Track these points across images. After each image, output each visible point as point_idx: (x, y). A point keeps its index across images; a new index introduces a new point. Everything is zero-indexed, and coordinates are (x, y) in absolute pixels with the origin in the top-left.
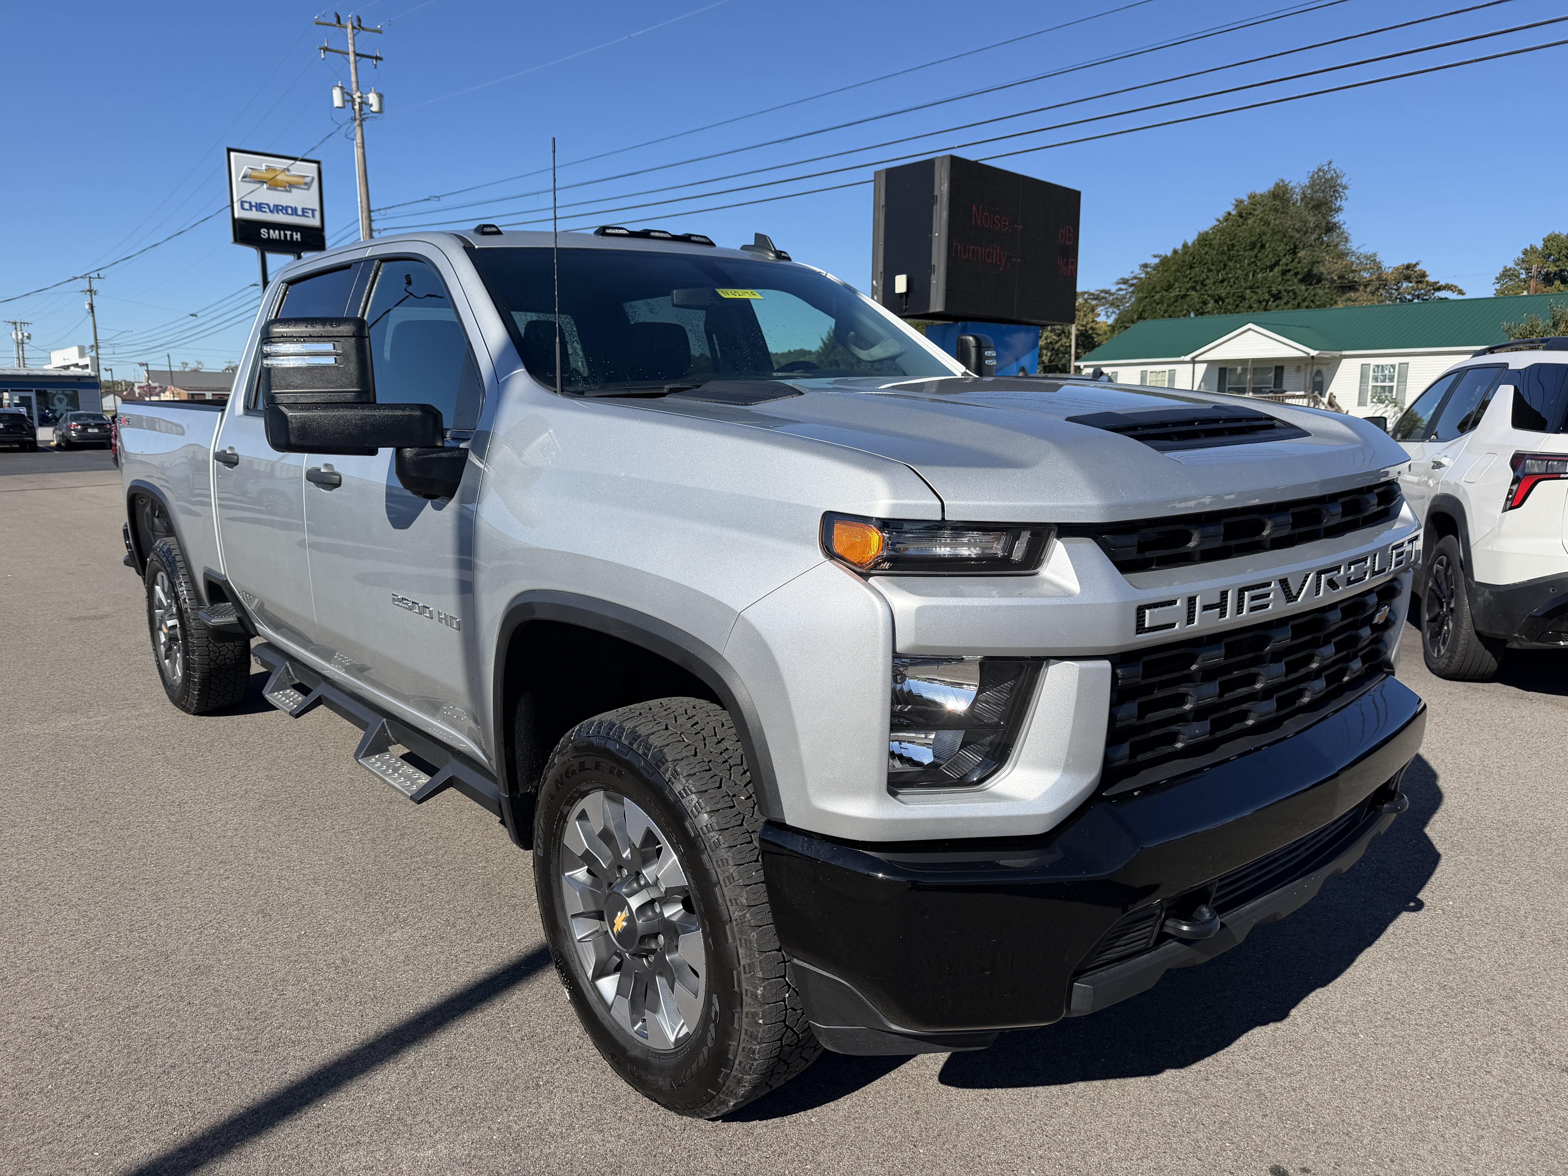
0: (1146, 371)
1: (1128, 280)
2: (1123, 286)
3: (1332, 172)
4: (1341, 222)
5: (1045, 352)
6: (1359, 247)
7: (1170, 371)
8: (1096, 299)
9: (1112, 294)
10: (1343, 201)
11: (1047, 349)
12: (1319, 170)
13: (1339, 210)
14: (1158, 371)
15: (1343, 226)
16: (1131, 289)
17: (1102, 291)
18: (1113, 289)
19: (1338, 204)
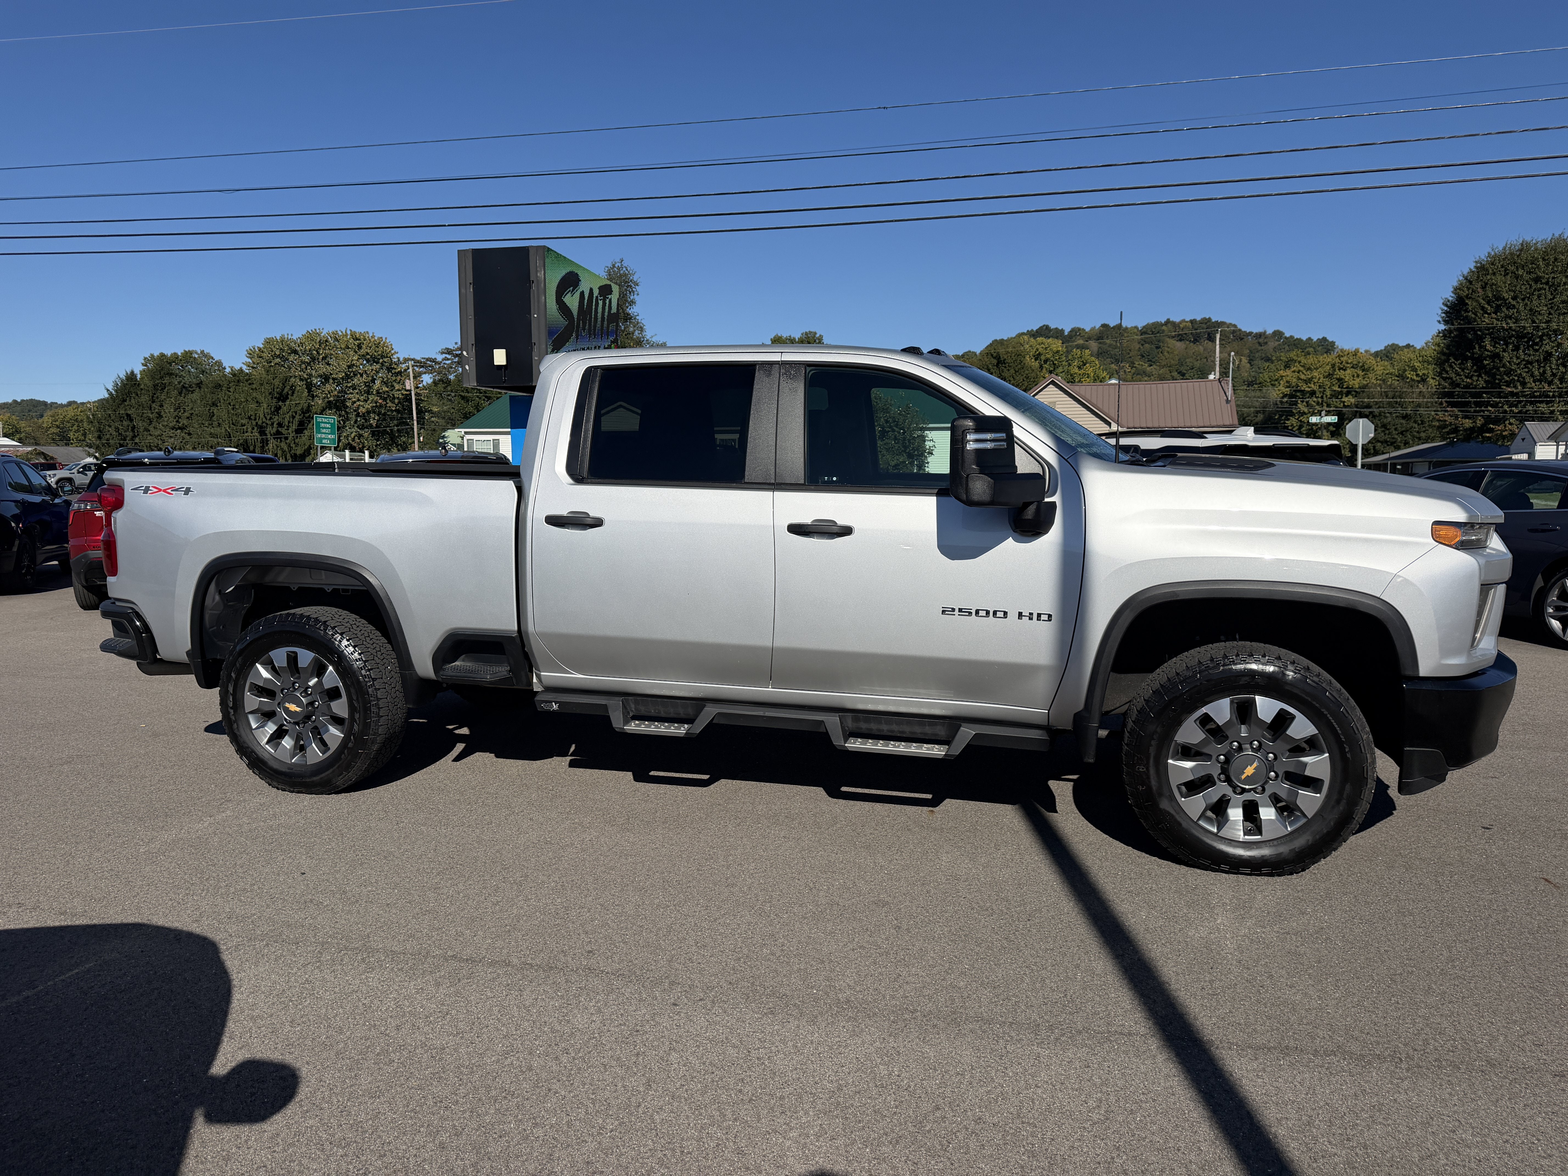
0: (473, 440)
1: (452, 351)
2: (449, 357)
3: (624, 269)
4: (636, 314)
5: (372, 415)
6: (652, 337)
7: (493, 440)
8: (422, 367)
9: (439, 363)
10: (635, 296)
11: (374, 412)
12: (614, 266)
13: (632, 303)
14: (483, 439)
15: (637, 317)
16: (456, 359)
17: (428, 359)
18: (440, 358)
19: (632, 297)
